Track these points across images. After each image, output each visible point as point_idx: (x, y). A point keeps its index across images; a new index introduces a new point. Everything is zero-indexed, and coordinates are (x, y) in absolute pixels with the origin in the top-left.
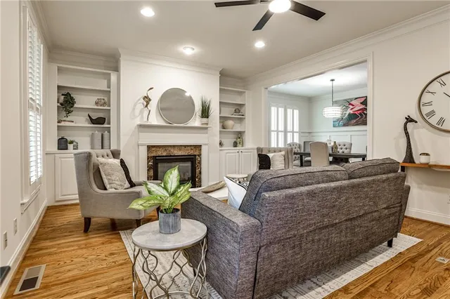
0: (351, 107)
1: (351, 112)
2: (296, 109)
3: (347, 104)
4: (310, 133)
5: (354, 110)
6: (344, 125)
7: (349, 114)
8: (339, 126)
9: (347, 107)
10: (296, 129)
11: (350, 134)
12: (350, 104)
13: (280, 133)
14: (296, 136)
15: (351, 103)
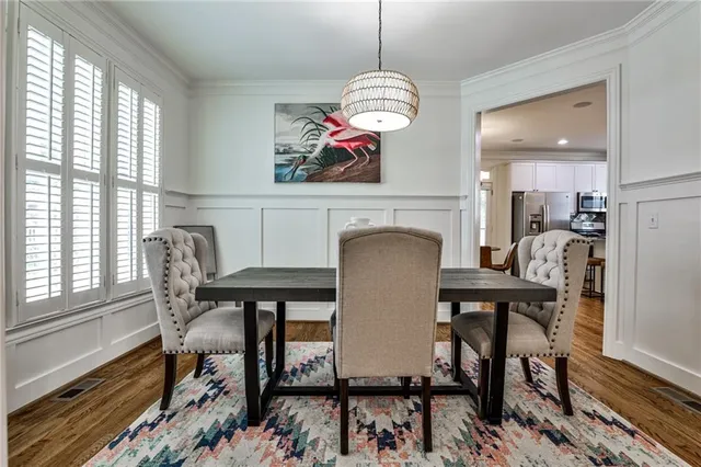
0: (332, 128)
1: (333, 142)
2: (152, 100)
3: (319, 118)
4: (190, 197)
5: (341, 137)
6: (310, 179)
7: (326, 149)
8: (294, 180)
9: (319, 128)
10: (151, 176)
11: (324, 205)
12: (328, 119)
13: (79, 184)
14: (151, 202)
15: (332, 115)
